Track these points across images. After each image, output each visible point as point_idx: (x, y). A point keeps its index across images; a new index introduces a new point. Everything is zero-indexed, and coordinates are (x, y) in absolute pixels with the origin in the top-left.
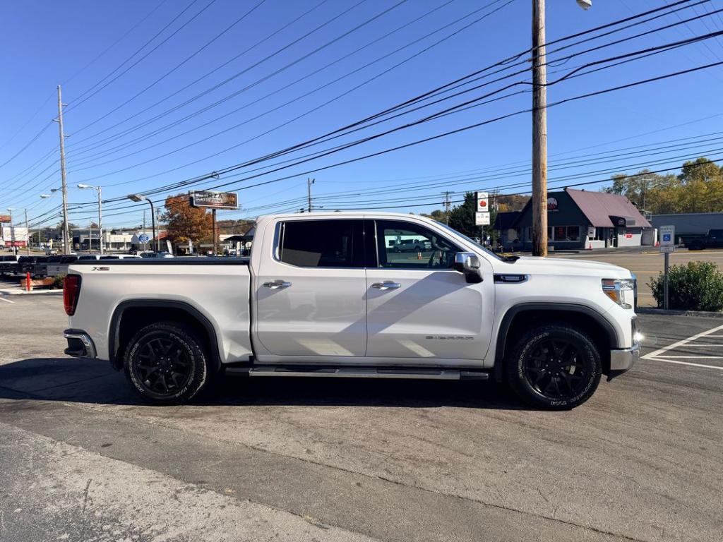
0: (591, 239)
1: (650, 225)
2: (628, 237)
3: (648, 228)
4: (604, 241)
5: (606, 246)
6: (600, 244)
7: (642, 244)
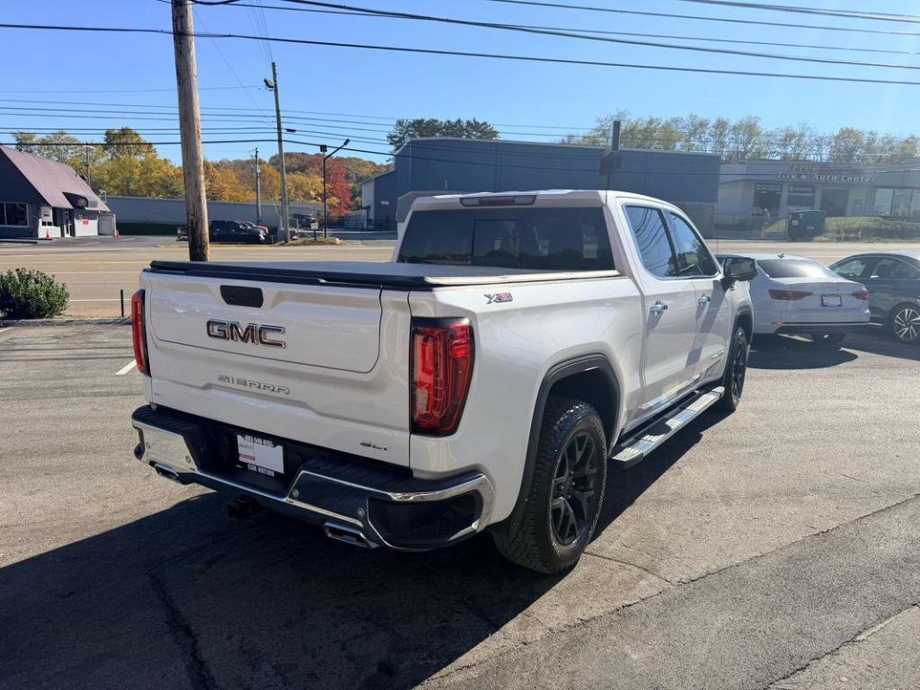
0: (44, 224)
1: (108, 210)
2: (84, 223)
3: (105, 212)
4: (59, 228)
5: (63, 235)
6: (55, 232)
7: (99, 234)
